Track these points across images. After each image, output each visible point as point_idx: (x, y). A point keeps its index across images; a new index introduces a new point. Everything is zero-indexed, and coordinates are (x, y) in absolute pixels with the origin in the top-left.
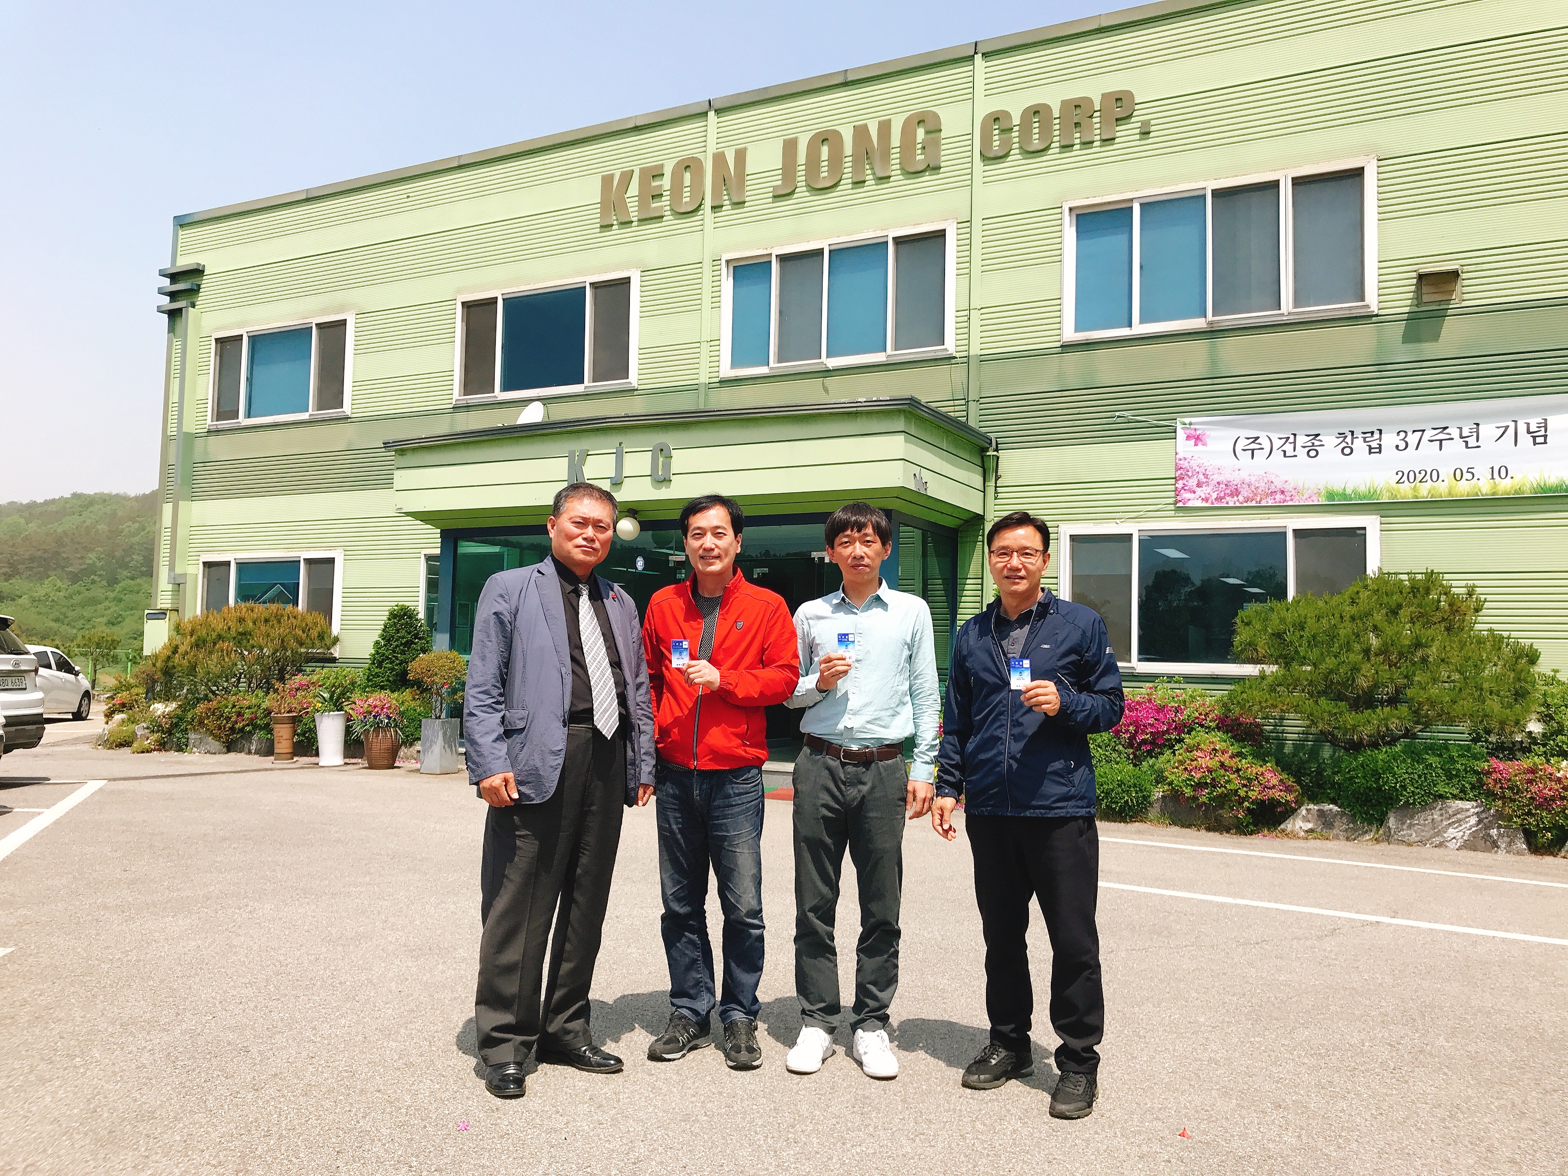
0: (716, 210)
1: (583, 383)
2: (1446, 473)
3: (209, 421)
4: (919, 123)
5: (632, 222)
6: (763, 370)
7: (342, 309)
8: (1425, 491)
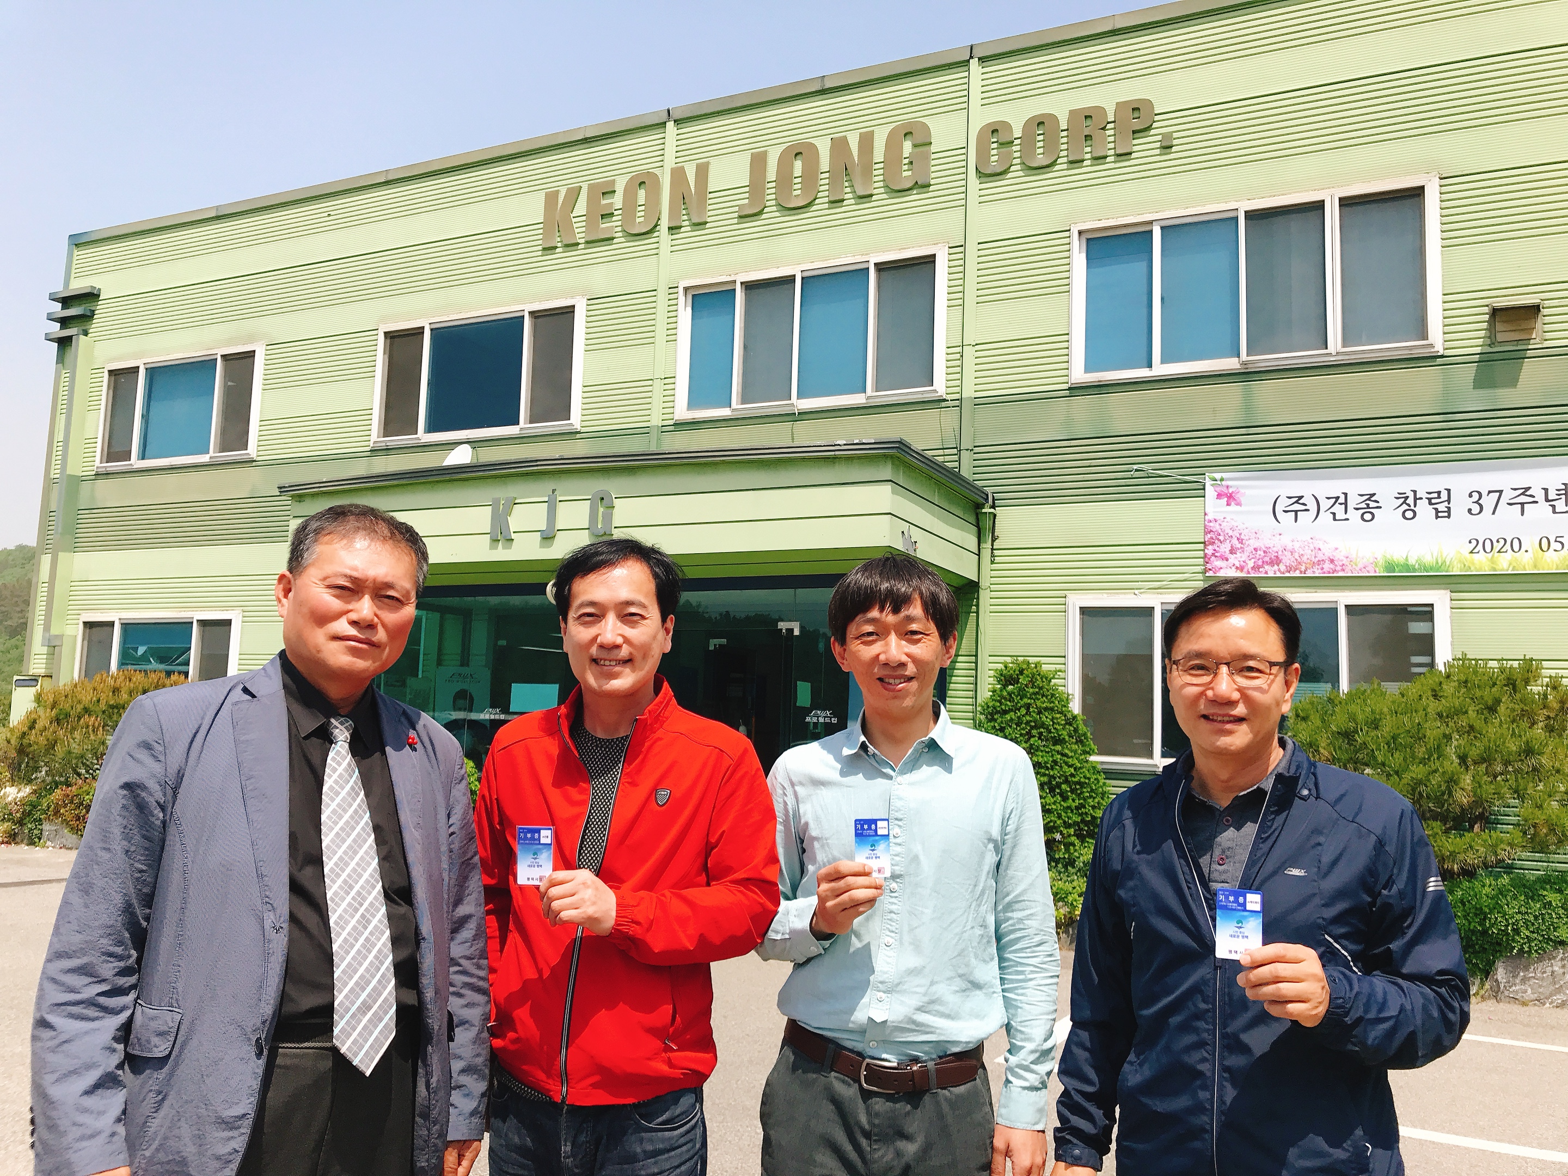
0: (674, 231)
1: (518, 424)
2: (1530, 543)
3: (97, 462)
4: (906, 135)
5: (578, 244)
6: (724, 412)
7: (251, 339)
8: (1504, 563)
